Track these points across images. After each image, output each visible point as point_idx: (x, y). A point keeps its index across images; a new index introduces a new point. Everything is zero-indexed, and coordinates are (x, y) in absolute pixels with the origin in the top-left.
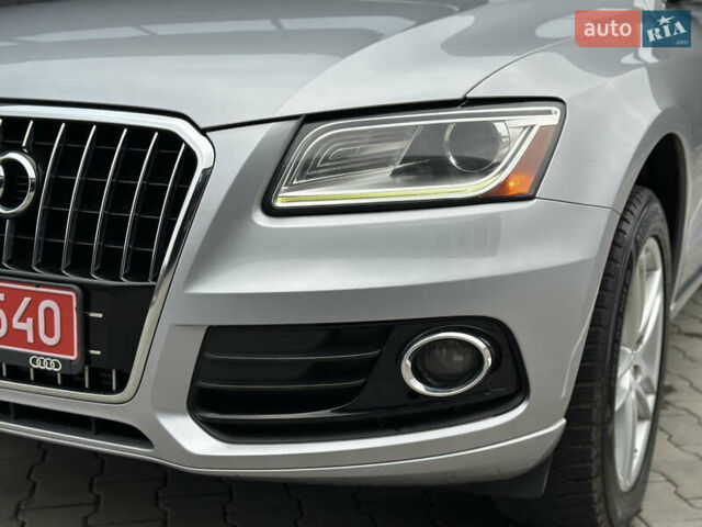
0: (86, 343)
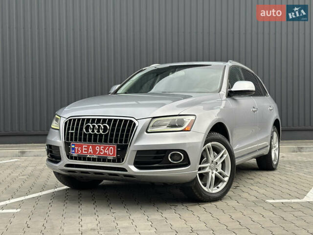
0: (117, 154)
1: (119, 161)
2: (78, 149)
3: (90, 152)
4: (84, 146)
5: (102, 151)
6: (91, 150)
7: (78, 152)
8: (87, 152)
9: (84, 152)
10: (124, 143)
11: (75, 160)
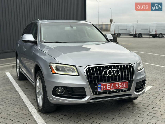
0: (128, 86)
1: (128, 90)
2: (103, 87)
3: (112, 88)
4: (108, 85)
5: (120, 86)
6: (112, 87)
7: (103, 89)
8: (110, 88)
9: (107, 89)
10: (130, 79)
11: (98, 94)
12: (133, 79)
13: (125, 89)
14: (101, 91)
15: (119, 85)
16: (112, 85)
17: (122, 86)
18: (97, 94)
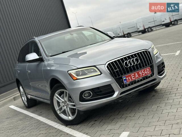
1: (152, 76)
2: (129, 79)
4: (132, 75)
6: (137, 76)
7: (129, 81)
8: (135, 78)
9: (133, 79)
10: (151, 64)
11: (126, 87)
12: (153, 63)
13: (149, 75)
14: (128, 83)
15: (143, 73)
16: (136, 74)
17: (145, 73)
18: (124, 88)
